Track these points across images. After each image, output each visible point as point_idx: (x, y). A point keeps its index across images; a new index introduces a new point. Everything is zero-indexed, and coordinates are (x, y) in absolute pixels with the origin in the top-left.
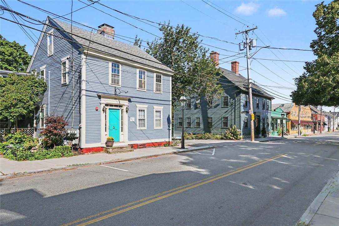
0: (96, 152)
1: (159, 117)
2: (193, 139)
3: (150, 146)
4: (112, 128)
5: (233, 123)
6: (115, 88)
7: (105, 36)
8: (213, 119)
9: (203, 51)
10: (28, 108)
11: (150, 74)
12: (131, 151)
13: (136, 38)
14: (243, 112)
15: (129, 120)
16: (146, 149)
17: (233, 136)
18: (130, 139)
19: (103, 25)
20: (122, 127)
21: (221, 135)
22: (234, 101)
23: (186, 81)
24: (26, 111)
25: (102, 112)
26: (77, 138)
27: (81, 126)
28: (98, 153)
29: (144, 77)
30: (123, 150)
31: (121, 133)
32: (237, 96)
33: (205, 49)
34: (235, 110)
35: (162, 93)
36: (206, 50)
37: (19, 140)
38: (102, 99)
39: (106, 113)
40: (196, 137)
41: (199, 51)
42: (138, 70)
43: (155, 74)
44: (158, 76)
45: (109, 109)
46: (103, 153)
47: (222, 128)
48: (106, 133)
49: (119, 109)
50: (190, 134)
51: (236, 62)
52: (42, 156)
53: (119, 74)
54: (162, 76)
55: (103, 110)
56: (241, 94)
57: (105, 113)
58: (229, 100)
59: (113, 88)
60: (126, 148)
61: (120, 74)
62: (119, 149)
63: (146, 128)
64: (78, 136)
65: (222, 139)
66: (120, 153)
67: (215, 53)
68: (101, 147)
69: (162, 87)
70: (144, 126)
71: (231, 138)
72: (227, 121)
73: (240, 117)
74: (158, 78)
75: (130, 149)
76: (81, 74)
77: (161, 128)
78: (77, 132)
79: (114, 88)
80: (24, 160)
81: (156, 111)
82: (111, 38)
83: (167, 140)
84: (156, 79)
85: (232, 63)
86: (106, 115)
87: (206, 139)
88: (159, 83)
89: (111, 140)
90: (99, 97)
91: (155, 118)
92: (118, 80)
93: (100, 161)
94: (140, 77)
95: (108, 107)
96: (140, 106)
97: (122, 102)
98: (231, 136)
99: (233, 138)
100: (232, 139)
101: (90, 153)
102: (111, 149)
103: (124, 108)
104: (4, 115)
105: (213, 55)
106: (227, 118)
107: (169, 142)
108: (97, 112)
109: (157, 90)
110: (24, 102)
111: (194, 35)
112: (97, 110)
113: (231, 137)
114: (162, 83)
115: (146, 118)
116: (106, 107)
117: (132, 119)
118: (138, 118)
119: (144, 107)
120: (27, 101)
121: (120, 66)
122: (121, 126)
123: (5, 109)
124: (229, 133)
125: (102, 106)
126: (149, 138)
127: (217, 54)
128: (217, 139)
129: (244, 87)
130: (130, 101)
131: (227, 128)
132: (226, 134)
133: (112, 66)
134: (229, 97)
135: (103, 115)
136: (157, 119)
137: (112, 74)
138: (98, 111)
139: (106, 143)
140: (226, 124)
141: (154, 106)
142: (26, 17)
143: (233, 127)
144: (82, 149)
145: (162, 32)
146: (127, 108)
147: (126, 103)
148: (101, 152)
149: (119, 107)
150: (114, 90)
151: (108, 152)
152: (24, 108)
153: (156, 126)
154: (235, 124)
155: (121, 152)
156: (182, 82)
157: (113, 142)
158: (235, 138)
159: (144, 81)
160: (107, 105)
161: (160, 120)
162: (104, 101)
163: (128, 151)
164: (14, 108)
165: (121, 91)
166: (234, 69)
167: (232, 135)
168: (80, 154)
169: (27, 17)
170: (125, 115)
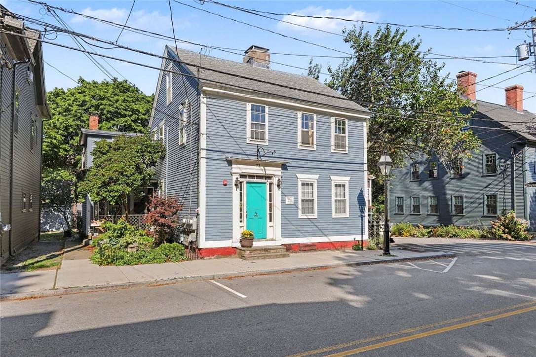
0: (224, 255)
1: (342, 196)
2: (423, 236)
3: (323, 248)
4: (252, 215)
5: (509, 207)
6: (258, 147)
7: (253, 66)
8: (464, 198)
9: (432, 69)
10: (133, 184)
11: (324, 119)
12: (284, 256)
13: (311, 63)
14: (530, 183)
15: (283, 201)
16: (315, 253)
17: (509, 233)
18: (284, 235)
19: (251, 48)
20: (270, 214)
21: (483, 229)
22: (509, 162)
23: (398, 129)
24: (130, 189)
25: (234, 187)
26: (194, 231)
27: (198, 211)
28: (227, 257)
29: (312, 124)
30: (269, 254)
31: (269, 224)
32: (515, 152)
33: (435, 66)
34: (512, 178)
35: (347, 152)
36: (438, 67)
37: (117, 233)
38: (234, 166)
39: (241, 190)
40: (429, 233)
41: (423, 70)
42: (299, 114)
43: (333, 119)
44: (339, 121)
45: (247, 183)
46: (236, 257)
47: (483, 217)
48: (241, 224)
49: (265, 183)
50: (418, 227)
51: (515, 88)
52: (134, 259)
53: (264, 122)
54: (347, 121)
55: (235, 185)
56: (526, 148)
57: (239, 189)
58: (497, 161)
59: (253, 147)
60: (275, 251)
61: (267, 123)
62: (263, 252)
63: (316, 216)
64: (194, 228)
65: (483, 237)
66: (262, 259)
67: (468, 74)
68: (233, 248)
69: (347, 142)
70: (313, 212)
71: (505, 236)
72: (495, 202)
73: (524, 193)
74: (339, 125)
75: (284, 252)
76: (199, 126)
77: (347, 215)
78: (193, 221)
79: (256, 148)
80: (108, 264)
81: (336, 186)
82: (263, 67)
83: (359, 238)
84: (336, 127)
85: (507, 90)
86: (241, 194)
87: (450, 237)
88: (341, 134)
89: (248, 235)
90: (230, 163)
91: (334, 198)
92: (263, 133)
93: (213, 274)
94: (305, 125)
95: (245, 180)
96: (303, 177)
97: (270, 171)
98: (504, 232)
99: (509, 237)
100: (507, 239)
101: (213, 258)
102: (248, 252)
103: (275, 181)
104: (101, 195)
105: (463, 79)
106: (495, 196)
107: (362, 241)
108: (225, 188)
109: (337, 146)
110: (126, 175)
111: (413, 41)
112: (225, 185)
113: (503, 235)
114: (347, 134)
115: (315, 197)
116: (241, 180)
117: (290, 200)
118: (300, 198)
119: (313, 177)
120: (131, 174)
121: (267, 109)
122: (268, 212)
123: (103, 186)
124: (499, 227)
125: (234, 177)
126: (325, 233)
127: (472, 75)
128: (473, 236)
129: (529, 133)
130: (284, 167)
131: (496, 217)
132: (492, 227)
133: (252, 109)
134: (497, 157)
135: (236, 193)
136: (339, 199)
137: (252, 123)
138: (228, 186)
139: (241, 241)
140: (492, 208)
141: (331, 176)
142: (90, 38)
143: (509, 215)
144: (200, 249)
145: (349, 45)
146: (279, 180)
147: (277, 171)
148: (233, 256)
149: (265, 179)
150: (256, 150)
151: (242, 257)
152: (127, 184)
153: (336, 212)
154: (513, 208)
155: (264, 257)
156: (391, 132)
157: (252, 239)
158: (512, 237)
159: (313, 133)
160: (242, 176)
161: (344, 201)
162: (237, 169)
163: (277, 257)
164: (115, 185)
165: (265, 151)
166: (513, 101)
167: (507, 230)
168: (197, 258)
169: (93, 39)
170: (277, 193)
